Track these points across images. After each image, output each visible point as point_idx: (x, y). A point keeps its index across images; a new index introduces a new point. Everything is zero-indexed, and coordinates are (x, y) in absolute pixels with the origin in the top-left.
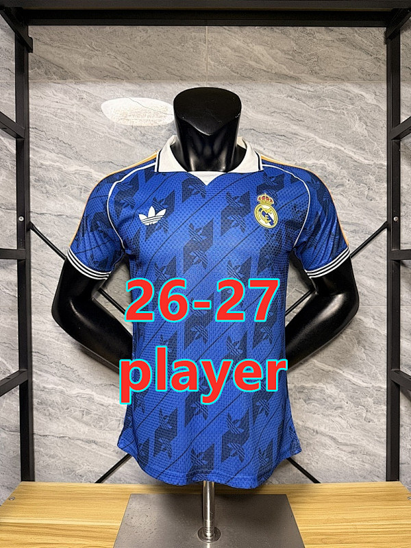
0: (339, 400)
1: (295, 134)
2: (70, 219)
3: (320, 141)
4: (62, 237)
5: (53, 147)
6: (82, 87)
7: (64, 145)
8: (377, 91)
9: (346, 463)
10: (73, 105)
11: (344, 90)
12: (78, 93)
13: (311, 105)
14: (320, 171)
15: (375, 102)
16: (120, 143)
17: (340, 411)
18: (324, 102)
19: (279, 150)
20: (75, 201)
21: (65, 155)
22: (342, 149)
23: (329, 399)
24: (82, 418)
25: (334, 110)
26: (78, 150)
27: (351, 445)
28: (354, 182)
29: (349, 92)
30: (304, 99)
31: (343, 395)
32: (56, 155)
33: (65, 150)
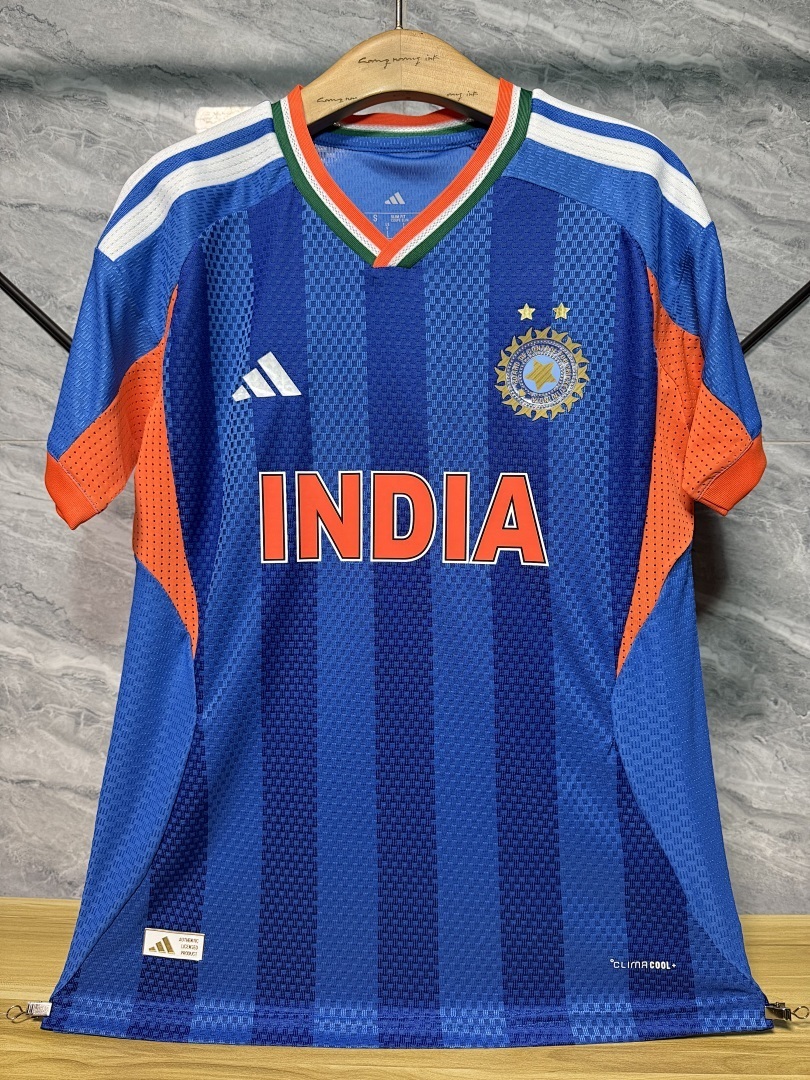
0: (754, 694)
2: (49, 216)
3: (706, 5)
4: (29, 260)
5: (9, 31)
7: (36, 23)
9: (770, 865)
14: (702, 83)
16: (180, 16)
17: (756, 724)
19: (594, 28)
20: (63, 169)
21: (38, 50)
22: (763, 25)
23: (727, 691)
24: (76, 732)
26: (71, 37)
27: (787, 817)
28: (794, 112)
31: (765, 681)
32: (17, 50)
33: (41, 38)
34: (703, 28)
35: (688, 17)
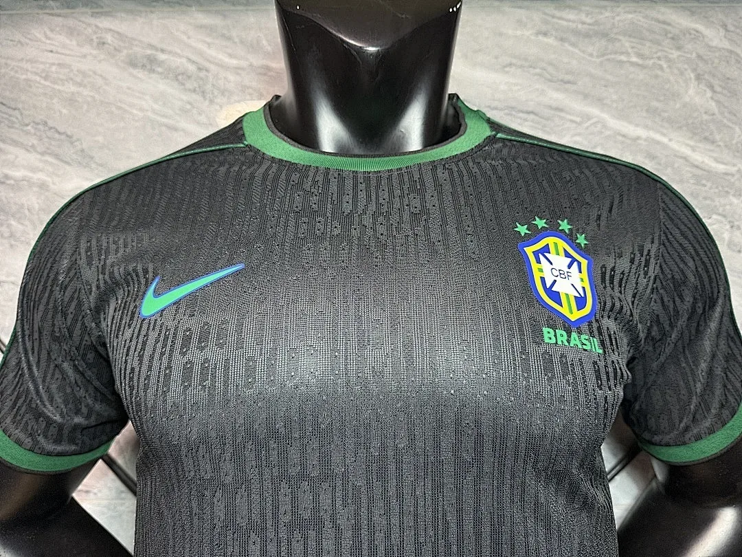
1: (557, 109)
3: (614, 123)
5: (34, 141)
6: (105, 23)
7: (57, 136)
8: (729, 22)
10: (85, 56)
11: (659, 22)
12: (95, 33)
13: (590, 49)
15: (726, 44)
16: (176, 129)
18: (617, 44)
21: (57, 156)
22: (665, 140)
25: (640, 62)
26: (85, 146)
29: (669, 24)
30: (573, 39)
32: (39, 156)
33: (59, 147)
34: (615, 142)
35: (601, 133)
